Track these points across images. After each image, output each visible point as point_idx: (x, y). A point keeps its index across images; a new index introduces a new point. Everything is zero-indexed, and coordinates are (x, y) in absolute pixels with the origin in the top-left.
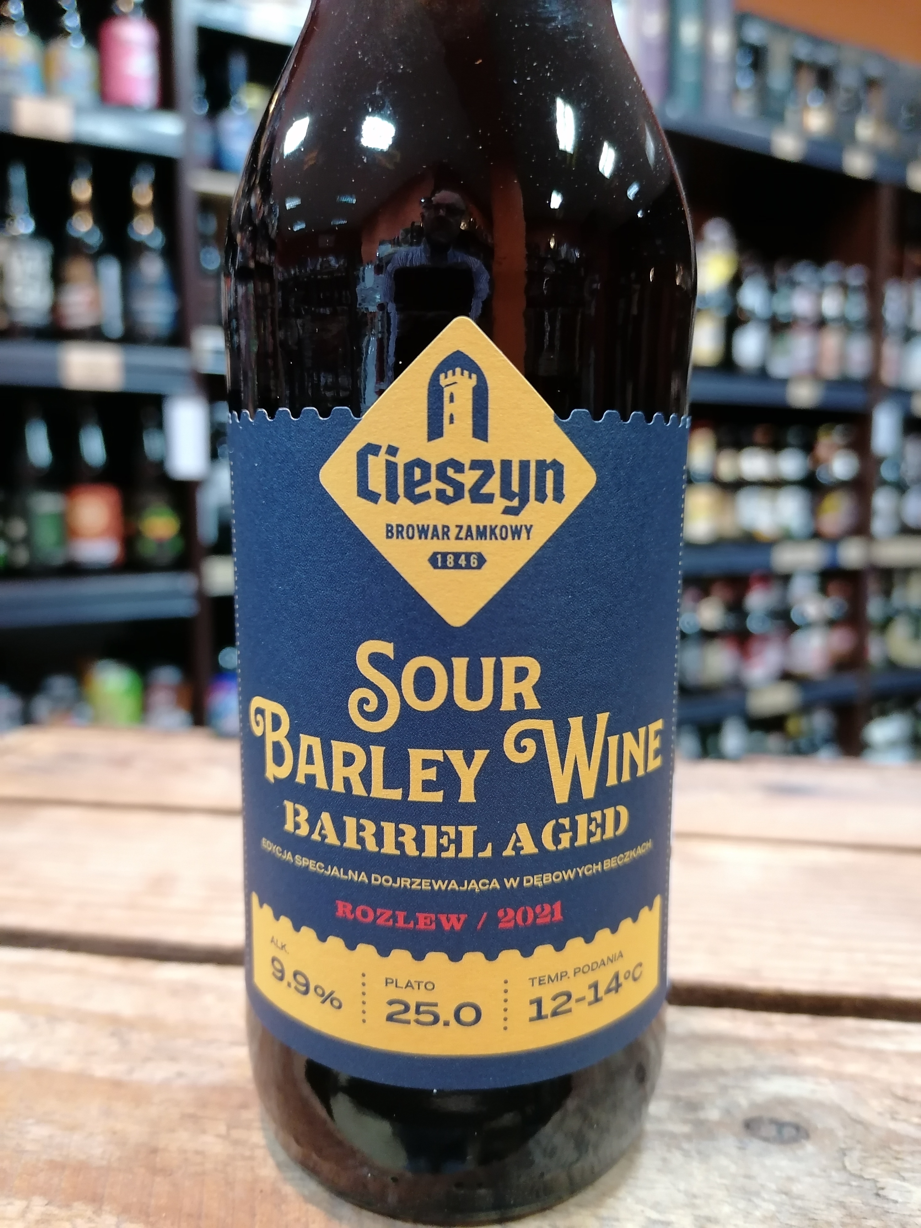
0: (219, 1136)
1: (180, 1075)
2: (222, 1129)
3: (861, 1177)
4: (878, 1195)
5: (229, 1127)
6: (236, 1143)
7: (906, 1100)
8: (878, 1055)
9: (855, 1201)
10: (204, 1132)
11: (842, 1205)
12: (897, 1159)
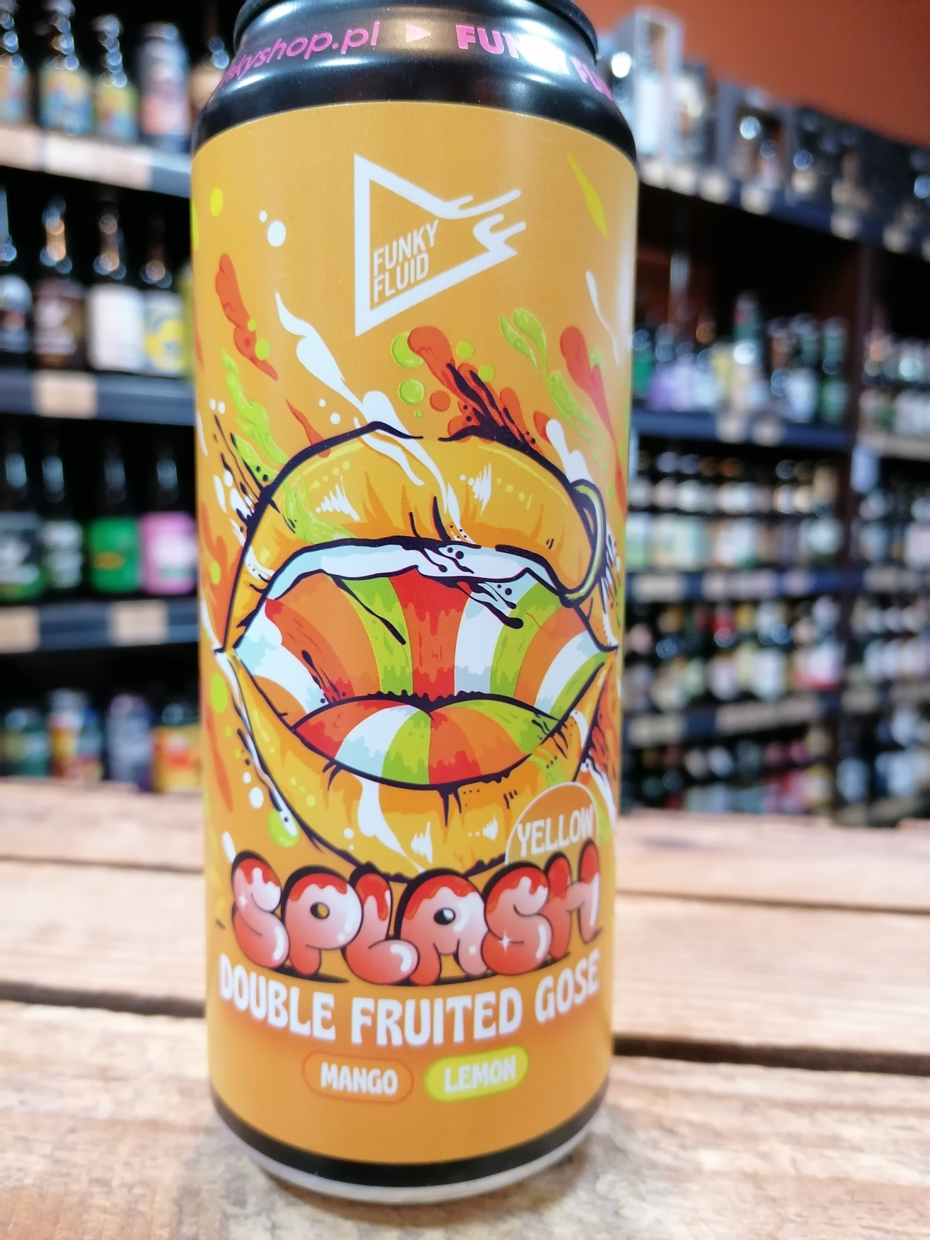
0: (44, 1156)
1: (22, 1103)
2: (48, 1150)
3: (605, 1198)
4: (616, 1213)
5: (55, 1148)
6: (57, 1162)
7: (671, 1132)
8: (661, 1092)
9: (593, 1218)
10: (30, 1152)
11: (580, 1221)
12: (644, 1182)
